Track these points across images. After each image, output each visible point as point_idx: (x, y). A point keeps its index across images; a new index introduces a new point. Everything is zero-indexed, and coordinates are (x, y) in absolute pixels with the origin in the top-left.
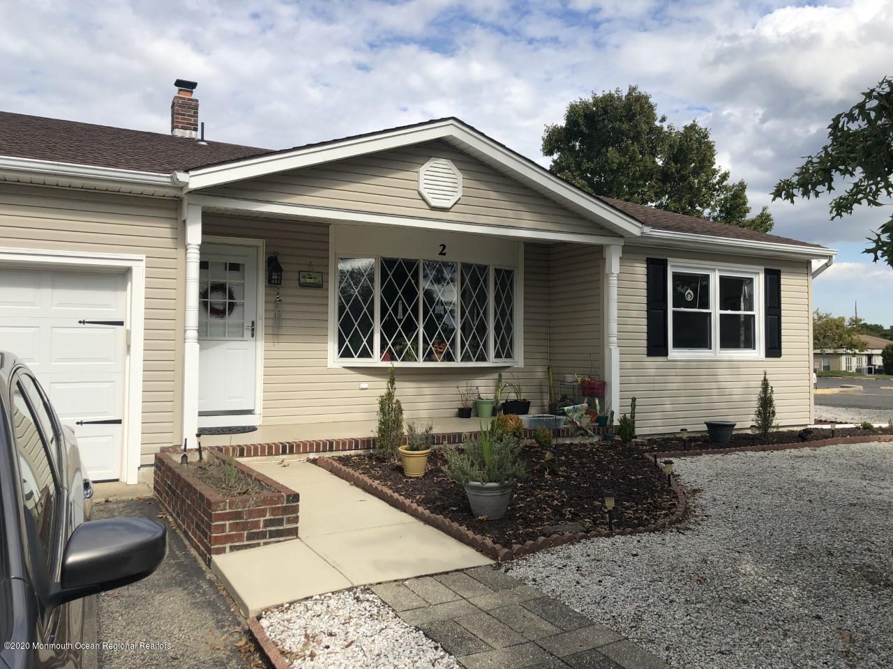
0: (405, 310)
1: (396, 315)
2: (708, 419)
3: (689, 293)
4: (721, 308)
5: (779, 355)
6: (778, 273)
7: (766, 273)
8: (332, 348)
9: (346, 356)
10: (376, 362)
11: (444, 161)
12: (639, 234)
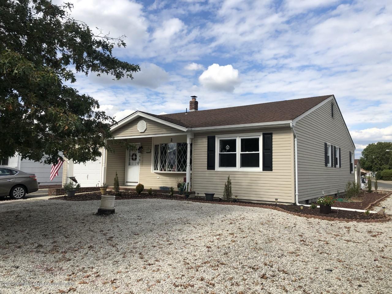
0: (165, 157)
1: (163, 159)
2: (205, 192)
3: (228, 147)
4: (241, 151)
5: (271, 170)
6: (271, 134)
7: (264, 135)
8: (152, 168)
9: (155, 170)
10: (159, 171)
11: (142, 121)
12: (186, 131)
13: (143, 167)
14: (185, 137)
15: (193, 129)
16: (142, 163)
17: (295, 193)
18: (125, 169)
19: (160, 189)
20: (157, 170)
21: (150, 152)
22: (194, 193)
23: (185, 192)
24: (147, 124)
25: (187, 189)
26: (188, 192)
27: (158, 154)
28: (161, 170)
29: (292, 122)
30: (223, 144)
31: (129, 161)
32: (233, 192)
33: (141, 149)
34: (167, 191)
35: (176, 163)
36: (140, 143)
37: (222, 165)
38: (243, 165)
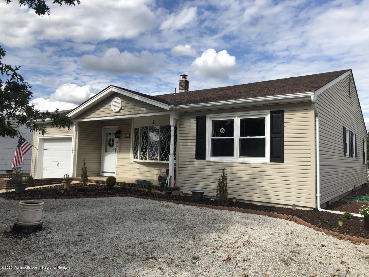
0: (145, 143)
1: (143, 145)
3: (222, 130)
4: (241, 136)
5: (282, 161)
6: (283, 112)
7: (272, 113)
8: (131, 155)
9: (135, 158)
10: (138, 160)
11: (117, 98)
12: (168, 109)
13: (121, 155)
14: (168, 118)
15: (178, 107)
16: (120, 150)
17: (317, 193)
18: (101, 156)
19: (136, 183)
20: (137, 158)
21: (129, 137)
22: (179, 189)
23: (167, 188)
24: (122, 101)
25: (170, 184)
26: (171, 188)
27: (138, 139)
28: (142, 159)
29: (313, 94)
30: (217, 125)
31: (106, 147)
32: (229, 189)
33: (118, 134)
34: (144, 185)
35: (159, 150)
36: (117, 127)
37: (214, 153)
38: (243, 153)
